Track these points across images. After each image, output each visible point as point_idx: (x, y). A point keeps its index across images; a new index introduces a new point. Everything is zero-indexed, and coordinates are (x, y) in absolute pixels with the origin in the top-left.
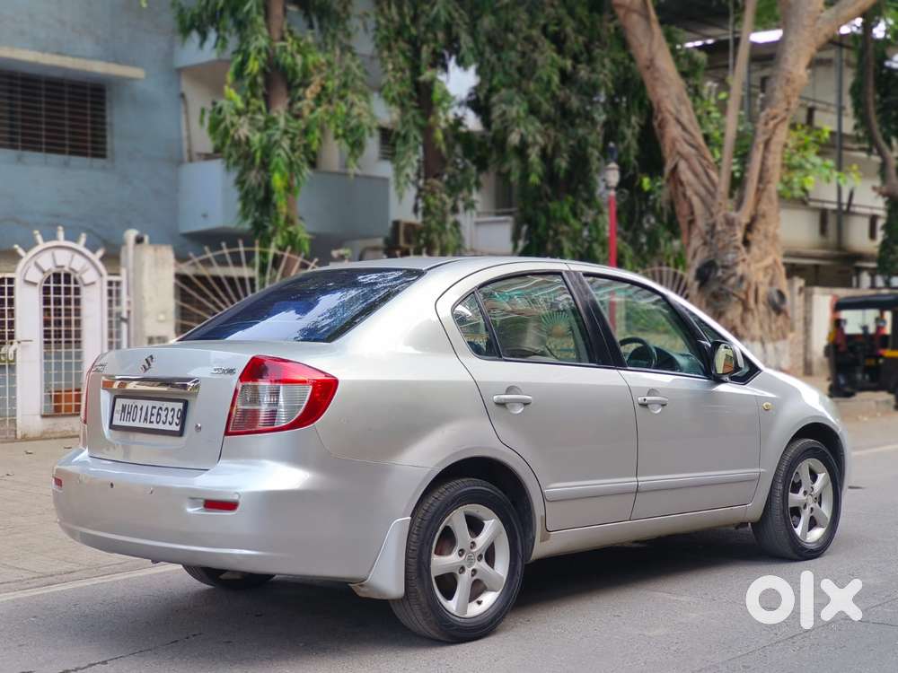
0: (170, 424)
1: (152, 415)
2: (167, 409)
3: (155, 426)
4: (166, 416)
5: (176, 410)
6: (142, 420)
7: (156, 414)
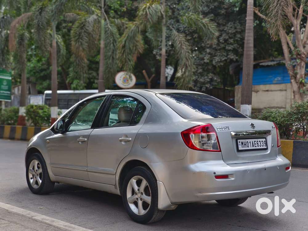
0: (263, 146)
1: (255, 144)
2: (260, 141)
3: (257, 148)
4: (260, 144)
5: (263, 141)
6: (252, 146)
7: (256, 144)
